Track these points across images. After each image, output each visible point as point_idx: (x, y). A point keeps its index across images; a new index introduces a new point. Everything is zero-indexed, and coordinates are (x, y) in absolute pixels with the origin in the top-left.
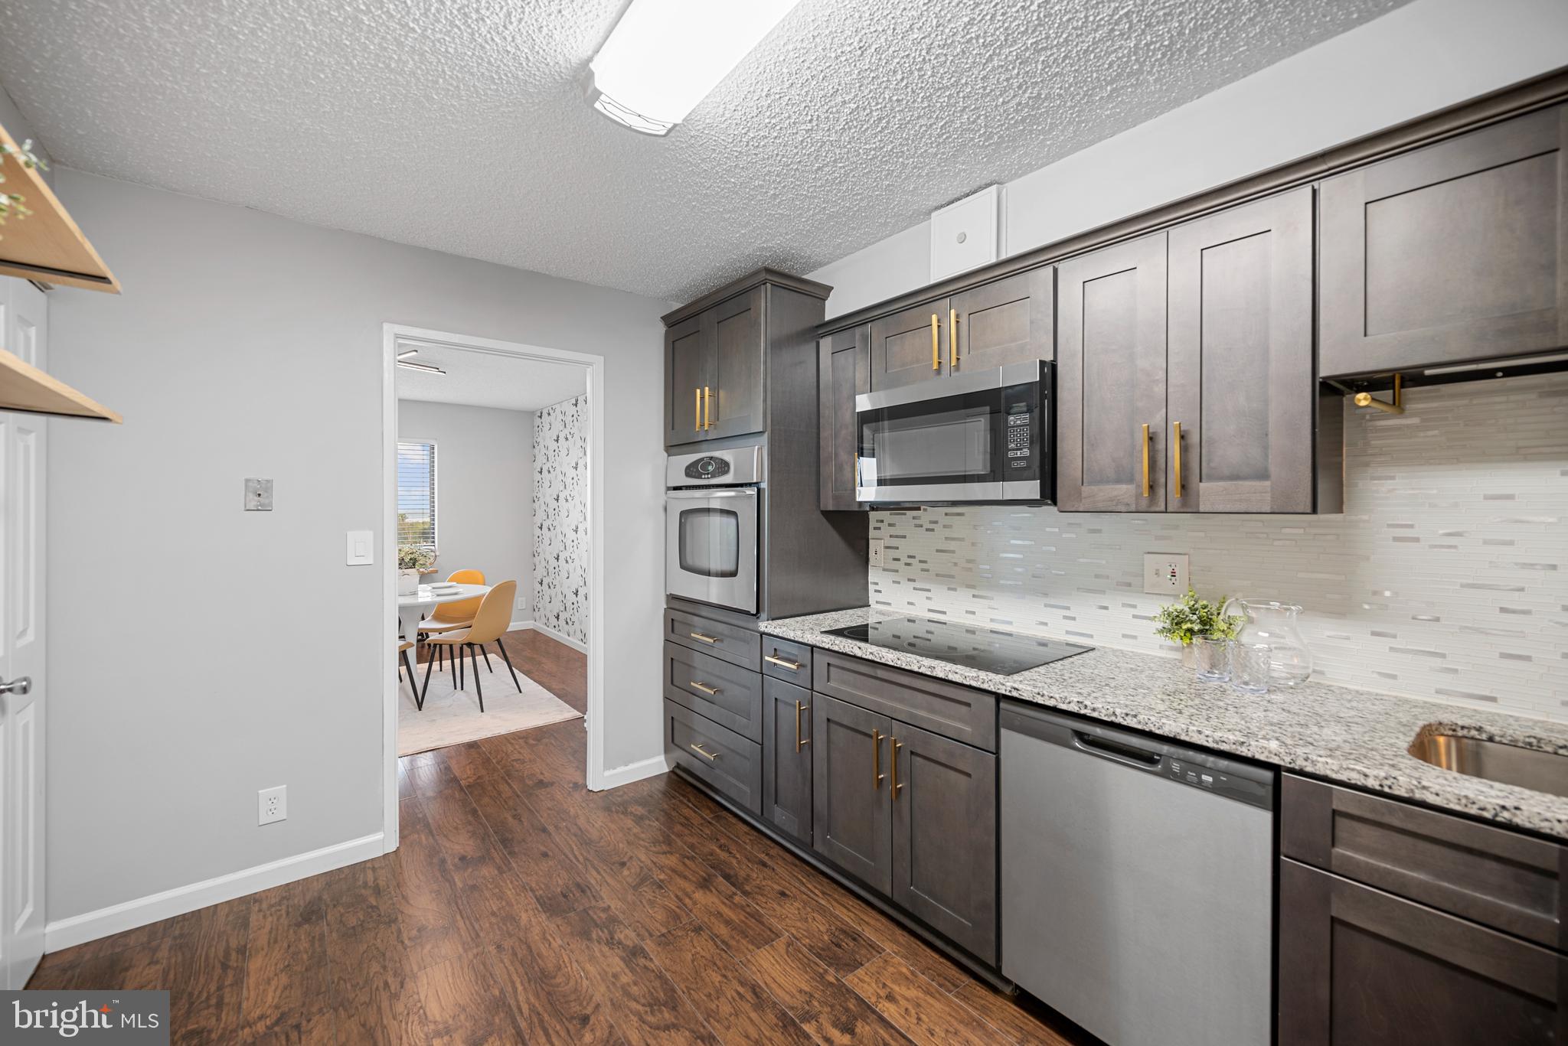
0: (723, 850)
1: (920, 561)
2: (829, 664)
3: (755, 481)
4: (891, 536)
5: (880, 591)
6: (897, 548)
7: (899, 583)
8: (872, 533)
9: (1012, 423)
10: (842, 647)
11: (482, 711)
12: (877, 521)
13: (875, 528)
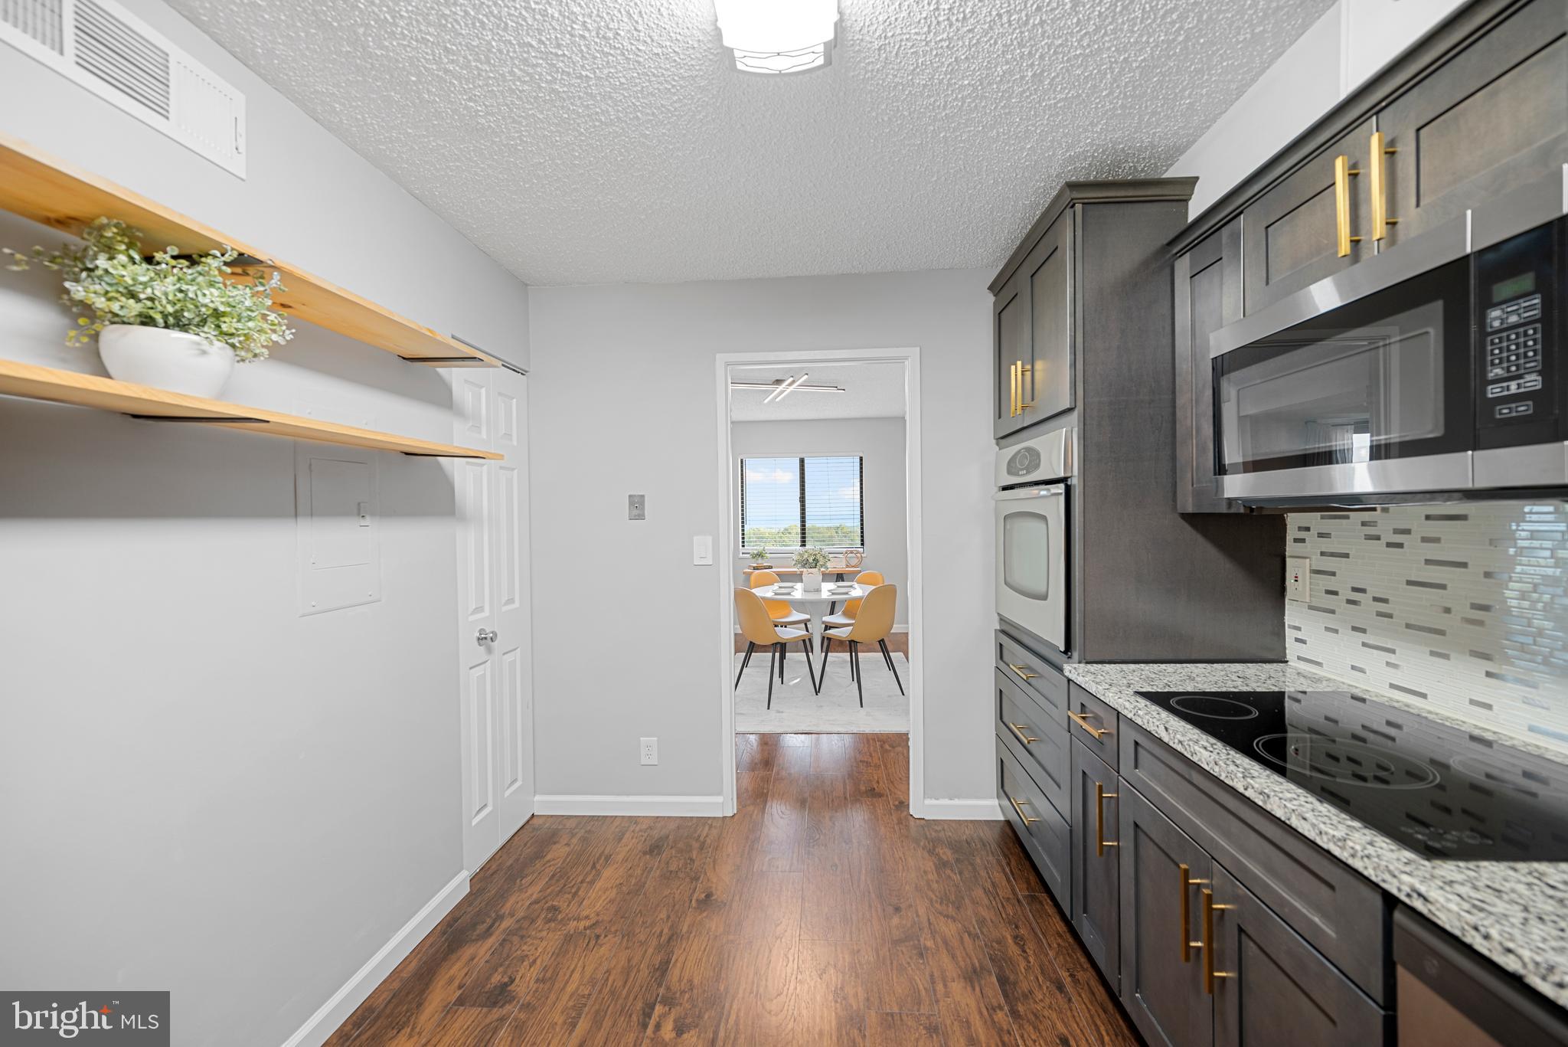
0: (1017, 944)
1: (1376, 599)
2: (1136, 743)
3: (1062, 475)
4: (1323, 554)
5: (1303, 642)
6: (1333, 574)
7: (1336, 631)
8: (1290, 548)
9: (1497, 324)
11: (862, 706)
12: (1300, 529)
13: (1296, 540)
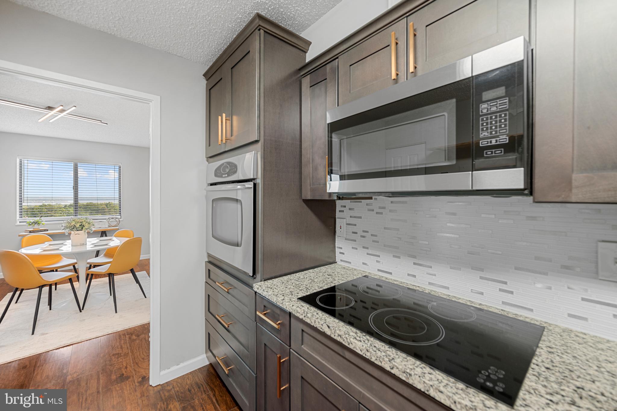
1: (372, 235)
2: (303, 330)
3: (252, 177)
4: (351, 217)
5: (343, 254)
6: (355, 225)
8: (338, 214)
9: (485, 111)
10: (313, 321)
11: (116, 312)
12: (342, 206)
13: (340, 211)
